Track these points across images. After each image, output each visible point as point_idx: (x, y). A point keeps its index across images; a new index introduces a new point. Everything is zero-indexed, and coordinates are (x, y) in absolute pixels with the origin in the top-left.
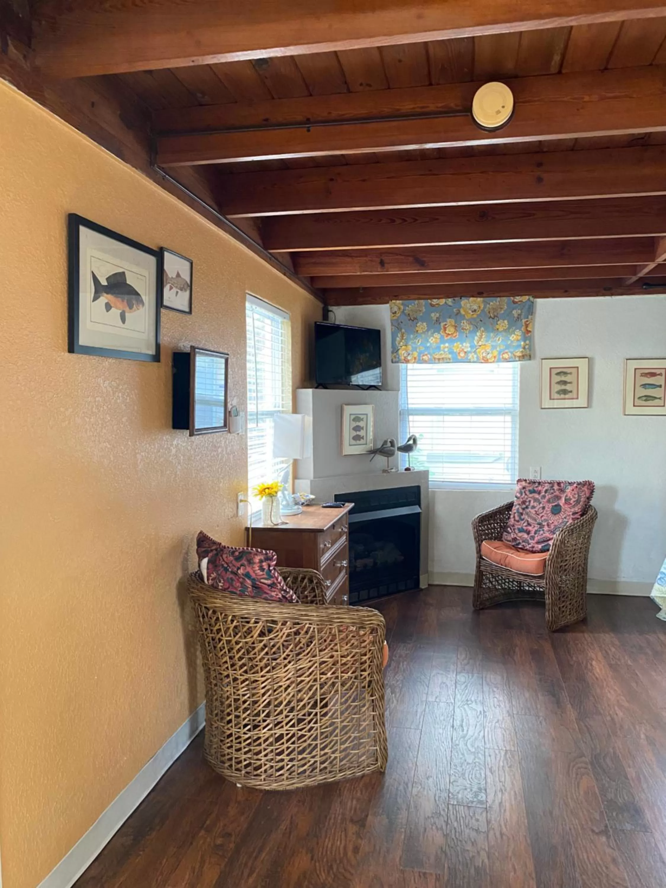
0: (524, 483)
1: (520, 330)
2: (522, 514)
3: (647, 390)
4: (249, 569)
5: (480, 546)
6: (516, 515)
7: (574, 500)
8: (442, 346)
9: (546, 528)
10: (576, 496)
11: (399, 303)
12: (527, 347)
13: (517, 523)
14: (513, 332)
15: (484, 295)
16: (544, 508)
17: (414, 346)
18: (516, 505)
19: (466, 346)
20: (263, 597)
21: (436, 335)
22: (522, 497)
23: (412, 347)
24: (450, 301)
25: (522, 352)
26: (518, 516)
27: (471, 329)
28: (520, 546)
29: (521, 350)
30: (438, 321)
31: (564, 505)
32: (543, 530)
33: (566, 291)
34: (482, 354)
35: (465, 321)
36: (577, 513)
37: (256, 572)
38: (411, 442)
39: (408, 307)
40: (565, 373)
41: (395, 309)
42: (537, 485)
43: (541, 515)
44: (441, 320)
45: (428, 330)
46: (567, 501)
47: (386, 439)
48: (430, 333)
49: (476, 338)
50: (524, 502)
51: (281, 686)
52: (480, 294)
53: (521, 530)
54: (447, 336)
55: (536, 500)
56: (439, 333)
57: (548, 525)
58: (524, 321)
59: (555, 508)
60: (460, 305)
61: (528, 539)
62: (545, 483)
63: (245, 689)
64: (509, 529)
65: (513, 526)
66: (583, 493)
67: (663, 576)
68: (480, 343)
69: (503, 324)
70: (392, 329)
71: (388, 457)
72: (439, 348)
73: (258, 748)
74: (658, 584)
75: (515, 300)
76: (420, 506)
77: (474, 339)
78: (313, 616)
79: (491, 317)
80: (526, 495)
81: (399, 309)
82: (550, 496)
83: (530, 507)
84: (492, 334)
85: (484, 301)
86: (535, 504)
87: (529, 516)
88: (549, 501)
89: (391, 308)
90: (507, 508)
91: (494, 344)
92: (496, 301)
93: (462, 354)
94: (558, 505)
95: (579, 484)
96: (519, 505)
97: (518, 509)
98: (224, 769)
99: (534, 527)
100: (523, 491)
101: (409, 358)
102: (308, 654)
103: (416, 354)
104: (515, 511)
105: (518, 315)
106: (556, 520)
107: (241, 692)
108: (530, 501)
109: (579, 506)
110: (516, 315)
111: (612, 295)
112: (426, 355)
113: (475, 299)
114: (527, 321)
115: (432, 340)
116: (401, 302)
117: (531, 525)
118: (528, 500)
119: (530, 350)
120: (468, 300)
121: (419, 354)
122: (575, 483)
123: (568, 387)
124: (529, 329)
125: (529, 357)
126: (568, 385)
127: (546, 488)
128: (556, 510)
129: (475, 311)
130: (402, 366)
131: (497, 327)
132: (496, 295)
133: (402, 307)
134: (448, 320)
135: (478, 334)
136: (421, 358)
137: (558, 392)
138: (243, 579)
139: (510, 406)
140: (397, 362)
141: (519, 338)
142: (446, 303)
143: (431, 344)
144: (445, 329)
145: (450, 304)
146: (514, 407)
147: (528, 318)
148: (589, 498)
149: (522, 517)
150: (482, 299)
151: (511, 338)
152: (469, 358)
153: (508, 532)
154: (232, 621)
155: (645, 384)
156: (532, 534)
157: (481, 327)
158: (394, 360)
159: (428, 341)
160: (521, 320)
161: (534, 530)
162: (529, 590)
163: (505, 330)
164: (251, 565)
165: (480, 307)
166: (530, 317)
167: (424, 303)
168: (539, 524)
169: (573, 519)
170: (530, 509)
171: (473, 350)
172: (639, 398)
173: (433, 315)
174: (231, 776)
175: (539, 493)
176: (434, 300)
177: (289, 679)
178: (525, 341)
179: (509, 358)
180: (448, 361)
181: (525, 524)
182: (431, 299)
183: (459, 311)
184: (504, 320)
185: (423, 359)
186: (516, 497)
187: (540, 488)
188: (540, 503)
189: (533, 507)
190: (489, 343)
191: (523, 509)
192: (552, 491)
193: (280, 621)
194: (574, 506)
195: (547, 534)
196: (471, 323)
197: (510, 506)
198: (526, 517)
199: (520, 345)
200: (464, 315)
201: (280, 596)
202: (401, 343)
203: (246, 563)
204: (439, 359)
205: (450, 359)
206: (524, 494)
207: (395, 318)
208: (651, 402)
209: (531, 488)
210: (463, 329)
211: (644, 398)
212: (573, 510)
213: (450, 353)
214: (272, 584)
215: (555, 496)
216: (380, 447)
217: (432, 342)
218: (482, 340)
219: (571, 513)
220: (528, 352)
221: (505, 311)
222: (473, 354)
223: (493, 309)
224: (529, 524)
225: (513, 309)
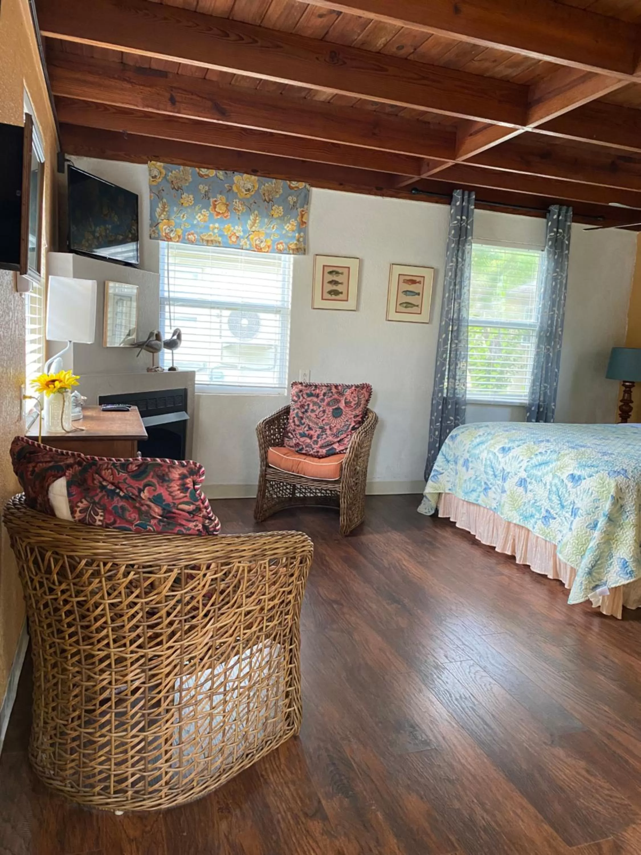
0: (300, 386)
1: (296, 220)
2: (302, 418)
3: (408, 297)
4: (161, 490)
5: (266, 452)
6: (296, 419)
7: (354, 402)
8: (211, 225)
9: (328, 432)
10: (357, 399)
11: (160, 166)
12: (301, 239)
13: (297, 428)
14: (288, 221)
15: (259, 174)
16: (324, 411)
17: (178, 221)
18: (294, 410)
19: (238, 230)
20: (176, 532)
21: (204, 211)
22: (300, 400)
23: (175, 222)
24: (221, 174)
25: (296, 244)
26: (298, 420)
27: (244, 211)
28: (304, 452)
29: (295, 242)
30: (206, 195)
31: (345, 408)
32: (326, 434)
33: (341, 184)
34: (256, 240)
35: (237, 201)
36: (358, 416)
37: (173, 494)
38: (175, 337)
39: (172, 172)
40: (337, 273)
41: (155, 173)
42: (313, 388)
43: (322, 419)
44: (210, 195)
45: (195, 205)
46: (347, 404)
47: (150, 331)
48: (197, 208)
49: (249, 222)
50: (302, 406)
51: (195, 657)
52: (254, 172)
53: (303, 435)
54: (217, 215)
55: (315, 404)
56: (208, 210)
57: (330, 429)
58: (299, 210)
59: (336, 411)
60: (233, 180)
61: (311, 443)
62: (322, 386)
63: (138, 671)
64: (290, 434)
65: (294, 431)
66: (362, 396)
67: (436, 473)
68: (254, 229)
69: (278, 210)
70: (151, 197)
71: (153, 353)
72: (207, 228)
73: (156, 753)
74: (432, 481)
75: (292, 185)
76: (186, 411)
77: (247, 223)
78: (245, 550)
79: (265, 200)
80: (304, 398)
81: (161, 173)
82: (329, 399)
83: (309, 411)
84: (266, 220)
85: (258, 180)
86: (315, 408)
87: (310, 420)
88: (328, 404)
89: (150, 171)
90: (285, 413)
91: (268, 231)
92: (272, 183)
93: (234, 239)
94: (338, 409)
95: (357, 387)
96: (298, 408)
97: (297, 413)
98: (94, 796)
99: (316, 431)
100: (300, 394)
101: (172, 235)
102: (233, 606)
103: (180, 233)
104: (294, 415)
105: (294, 202)
106: (339, 423)
107: (129, 677)
108: (308, 405)
109: (360, 409)
110: (292, 203)
111: (382, 195)
112: (193, 234)
113: (249, 176)
114: (303, 211)
115: (199, 217)
116: (162, 164)
117: (312, 430)
118: (306, 404)
119: (305, 244)
120: (242, 176)
121: (184, 231)
122: (352, 386)
123: (339, 288)
124: (304, 220)
125: (303, 251)
126: (340, 285)
127: (324, 391)
128: (337, 413)
129: (249, 190)
130: (163, 244)
131: (272, 212)
132: (272, 176)
133: (164, 171)
134: (219, 196)
135: (252, 218)
136: (186, 237)
137: (330, 292)
138: (148, 506)
139: (279, 304)
140: (157, 239)
141: (295, 228)
142: (216, 175)
143: (198, 221)
144: (215, 207)
145: (222, 177)
146: (283, 305)
147: (303, 207)
148: (367, 401)
149: (303, 421)
150: (256, 178)
151: (286, 227)
152: (241, 244)
153: (289, 437)
154: (126, 574)
155: (407, 291)
156: (315, 438)
157: (255, 210)
158: (153, 235)
159: (195, 218)
160: (297, 209)
161: (316, 434)
162: (300, 497)
163: (279, 218)
164: (165, 484)
165: (254, 186)
166: (305, 206)
167: (190, 171)
168: (321, 428)
169: (355, 421)
170: (309, 413)
171: (246, 236)
172: (401, 304)
173: (201, 187)
174: (107, 804)
175: (317, 396)
176: (203, 170)
177: (207, 644)
178: (299, 233)
179: (284, 249)
180: (218, 245)
181: (306, 429)
182: (199, 167)
183: (231, 187)
184: (279, 206)
185: (188, 238)
186: (293, 401)
187: (317, 391)
188: (320, 407)
189: (313, 411)
190: (263, 230)
191: (303, 413)
192: (330, 394)
193: (204, 564)
194: (355, 409)
195: (330, 438)
196: (243, 204)
197: (287, 411)
198: (307, 422)
199: (295, 237)
200: (237, 193)
201: (200, 527)
202: (163, 216)
203: (155, 481)
204: (208, 241)
205: (219, 242)
206: (301, 398)
207: (154, 183)
208: (410, 309)
209: (308, 392)
210: (235, 209)
211: (405, 305)
212: (354, 413)
213: (220, 236)
214: (194, 510)
215: (334, 399)
216: (146, 340)
217: (199, 219)
218: (256, 225)
219: (352, 416)
220: (303, 246)
221: (281, 195)
222: (246, 240)
223: (268, 191)
224: (310, 429)
225: (289, 195)
